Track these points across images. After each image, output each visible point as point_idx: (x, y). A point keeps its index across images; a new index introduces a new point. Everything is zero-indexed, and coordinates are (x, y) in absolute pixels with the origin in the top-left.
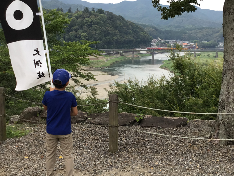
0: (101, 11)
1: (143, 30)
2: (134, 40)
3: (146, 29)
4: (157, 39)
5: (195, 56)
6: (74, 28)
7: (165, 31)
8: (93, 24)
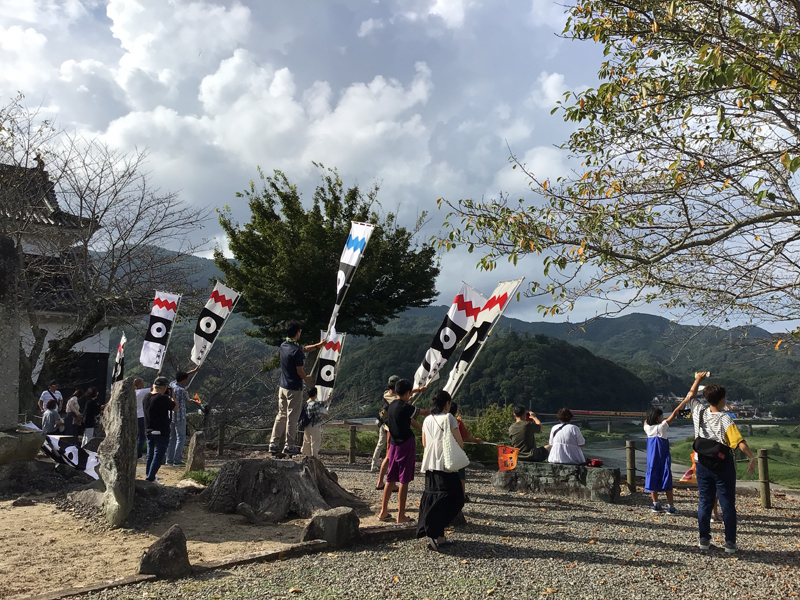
0: (542, 339)
2: (614, 396)
3: (641, 374)
6: (488, 371)
8: (526, 364)
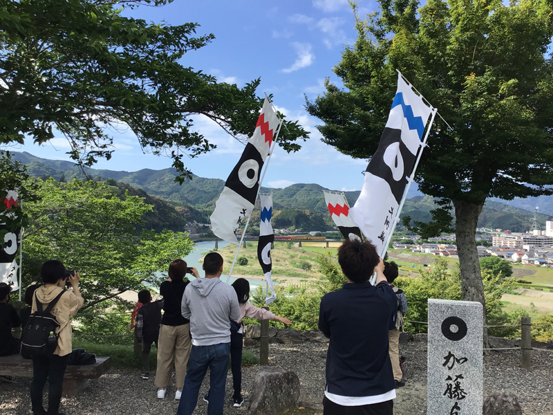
0: (112, 182)
1: (172, 210)
2: (161, 224)
4: (192, 222)
5: (245, 247)
7: (204, 211)
